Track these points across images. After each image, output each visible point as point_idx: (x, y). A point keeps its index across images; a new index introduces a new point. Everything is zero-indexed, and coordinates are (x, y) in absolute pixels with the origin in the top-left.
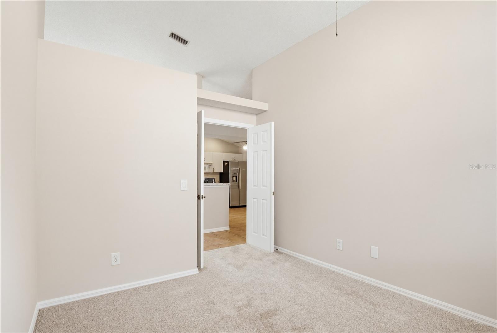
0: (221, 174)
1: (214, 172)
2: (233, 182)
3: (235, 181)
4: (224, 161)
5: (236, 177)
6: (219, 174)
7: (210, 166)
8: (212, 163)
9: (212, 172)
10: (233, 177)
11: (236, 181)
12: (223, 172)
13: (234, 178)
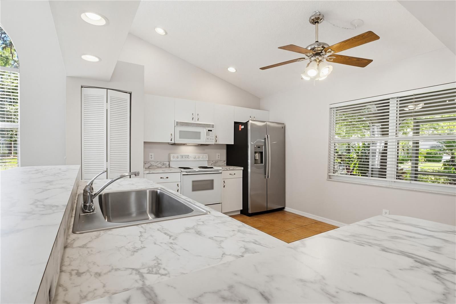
0: (228, 146)
1: (217, 143)
2: (255, 163)
3: (259, 161)
4: (236, 123)
5: (262, 153)
6: (225, 147)
7: (209, 130)
8: (213, 126)
9: (213, 143)
10: (255, 153)
11: (262, 162)
12: (233, 143)
13: (258, 156)
